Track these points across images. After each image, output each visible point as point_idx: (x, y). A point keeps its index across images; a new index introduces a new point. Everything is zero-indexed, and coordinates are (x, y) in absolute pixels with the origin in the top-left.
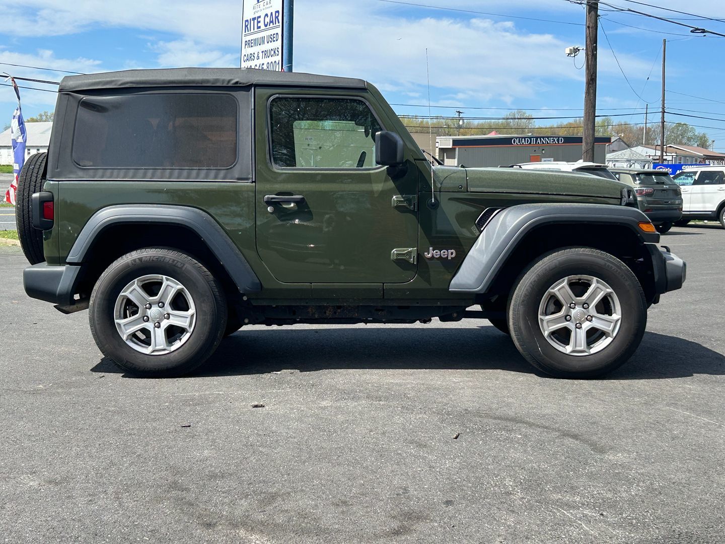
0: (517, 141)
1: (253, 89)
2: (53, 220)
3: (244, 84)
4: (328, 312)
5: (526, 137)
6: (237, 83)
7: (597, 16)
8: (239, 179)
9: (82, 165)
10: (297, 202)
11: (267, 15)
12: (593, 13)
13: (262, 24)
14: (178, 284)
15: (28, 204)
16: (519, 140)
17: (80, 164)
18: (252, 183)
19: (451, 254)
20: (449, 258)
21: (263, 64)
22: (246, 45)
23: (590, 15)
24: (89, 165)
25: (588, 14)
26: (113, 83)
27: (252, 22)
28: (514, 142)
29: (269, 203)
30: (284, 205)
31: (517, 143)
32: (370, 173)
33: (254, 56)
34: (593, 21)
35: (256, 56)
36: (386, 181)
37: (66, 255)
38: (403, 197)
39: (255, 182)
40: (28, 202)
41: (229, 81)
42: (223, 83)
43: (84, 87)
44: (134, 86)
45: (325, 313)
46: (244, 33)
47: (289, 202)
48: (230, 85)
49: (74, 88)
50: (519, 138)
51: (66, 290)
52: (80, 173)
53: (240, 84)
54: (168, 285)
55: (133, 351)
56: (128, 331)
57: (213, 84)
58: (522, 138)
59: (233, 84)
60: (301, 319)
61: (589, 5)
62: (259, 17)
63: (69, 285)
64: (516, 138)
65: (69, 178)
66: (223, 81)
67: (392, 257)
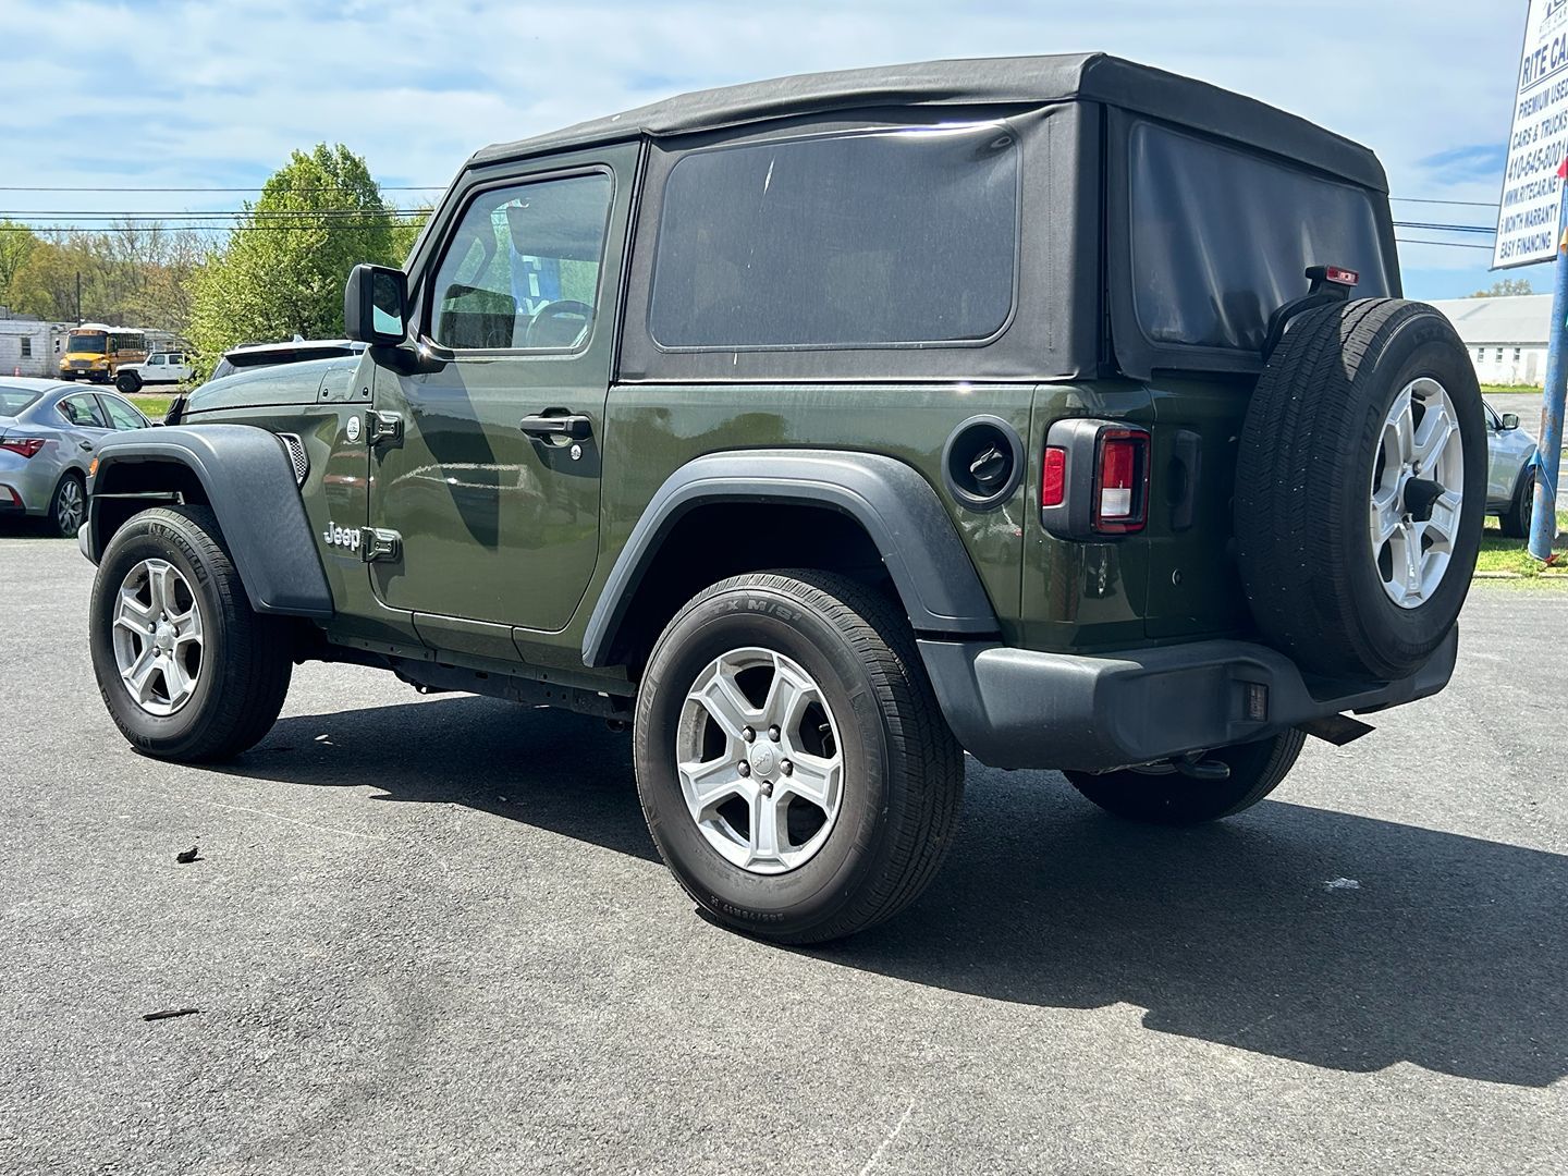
11: (1556, 42)
13: (1547, 64)
21: (1541, 151)
22: (1521, 112)
27: (1535, 60)
33: (1529, 135)
35: (1532, 133)
46: (1521, 87)
62: (1545, 48)
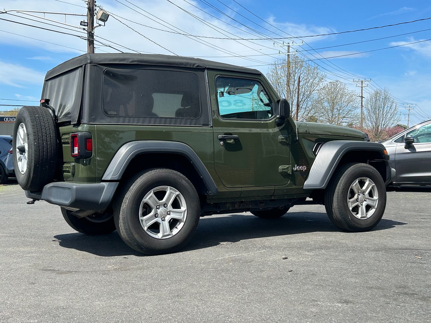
0: (7, 119)
1: (206, 70)
2: (92, 151)
3: (202, 67)
4: (236, 206)
5: (13, 117)
6: (198, 66)
7: (94, 48)
8: (203, 125)
9: (110, 114)
10: (235, 139)
12: (92, 45)
14: (176, 191)
15: (43, 142)
16: (9, 119)
17: (108, 113)
18: (211, 127)
19: (304, 168)
20: (304, 171)
23: (90, 47)
24: (114, 114)
25: (88, 46)
26: (126, 61)
28: (6, 120)
29: (221, 140)
30: (228, 140)
31: (7, 121)
32: (267, 123)
34: (92, 50)
36: (275, 127)
37: (101, 176)
38: (284, 137)
39: (212, 127)
40: (43, 140)
41: (194, 65)
42: (190, 66)
43: (106, 62)
44: (140, 63)
45: (235, 206)
47: (230, 139)
48: (194, 67)
49: (100, 62)
50: (9, 117)
51: (108, 200)
52: (108, 119)
53: (200, 67)
54: (171, 192)
55: (151, 238)
56: (148, 225)
57: (185, 65)
58: (10, 117)
59: (196, 67)
60: (220, 211)
61: (89, 41)
63: (110, 196)
64: (7, 117)
65: (101, 123)
66: (191, 64)
67: (279, 171)
